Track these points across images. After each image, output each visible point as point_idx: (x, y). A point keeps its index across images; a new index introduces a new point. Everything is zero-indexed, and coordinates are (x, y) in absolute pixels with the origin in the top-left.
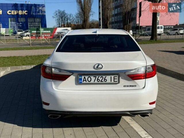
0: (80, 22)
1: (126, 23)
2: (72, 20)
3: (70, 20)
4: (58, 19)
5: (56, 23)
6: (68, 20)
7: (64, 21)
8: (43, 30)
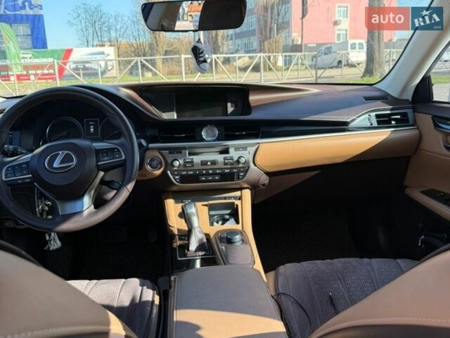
0: (144, 35)
1: (268, 36)
2: (122, 31)
3: (116, 30)
4: (84, 29)
5: (80, 39)
6: (111, 31)
7: (99, 34)
8: (30, 55)
